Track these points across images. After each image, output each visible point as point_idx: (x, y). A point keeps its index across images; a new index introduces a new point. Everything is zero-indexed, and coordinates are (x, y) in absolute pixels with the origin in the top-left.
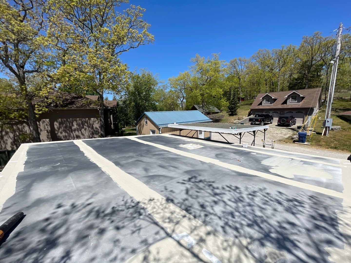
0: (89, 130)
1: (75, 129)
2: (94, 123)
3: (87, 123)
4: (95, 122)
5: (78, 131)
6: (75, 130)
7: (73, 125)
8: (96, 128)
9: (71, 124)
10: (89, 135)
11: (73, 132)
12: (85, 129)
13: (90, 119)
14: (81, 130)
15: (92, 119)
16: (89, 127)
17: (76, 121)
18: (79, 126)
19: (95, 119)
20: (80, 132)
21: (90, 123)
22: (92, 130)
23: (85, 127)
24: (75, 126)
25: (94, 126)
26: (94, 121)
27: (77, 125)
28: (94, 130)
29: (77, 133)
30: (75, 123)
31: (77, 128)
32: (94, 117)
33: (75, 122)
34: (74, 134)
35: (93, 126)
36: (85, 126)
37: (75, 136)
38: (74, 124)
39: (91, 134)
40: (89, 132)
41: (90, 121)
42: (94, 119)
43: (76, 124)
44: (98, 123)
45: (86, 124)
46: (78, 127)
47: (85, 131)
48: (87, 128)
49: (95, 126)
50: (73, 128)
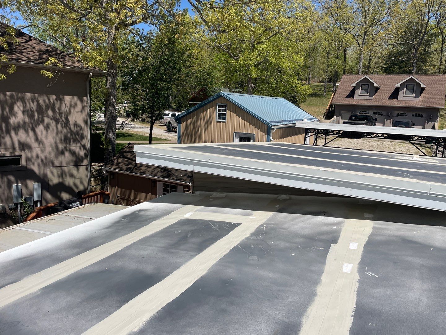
0: (57, 128)
1: (19, 123)
2: (72, 110)
3: (54, 111)
4: (74, 108)
5: (27, 132)
6: (17, 128)
7: (12, 113)
8: (76, 125)
9: (7, 110)
10: (56, 143)
11: (13, 133)
12: (47, 127)
13: (60, 99)
14: (33, 130)
15: (67, 98)
16: (57, 121)
17: (23, 100)
18: (31, 116)
19: (76, 98)
20: (31, 133)
21: (60, 109)
22: (65, 130)
23: (46, 120)
24: (19, 117)
25: (72, 119)
26: (71, 106)
27: (23, 112)
28: (70, 129)
29: (22, 136)
30: (18, 108)
31: (25, 123)
32: (73, 94)
33: (19, 103)
34: (15, 139)
35: (67, 119)
36: (48, 116)
37: (17, 145)
38: (16, 108)
39: (61, 140)
40: (57, 133)
41: (61, 103)
42: (73, 98)
43: (22, 108)
44: (81, 112)
45: (50, 113)
46: (27, 120)
47: (44, 132)
48: (53, 124)
49: (74, 119)
50: (13, 120)
